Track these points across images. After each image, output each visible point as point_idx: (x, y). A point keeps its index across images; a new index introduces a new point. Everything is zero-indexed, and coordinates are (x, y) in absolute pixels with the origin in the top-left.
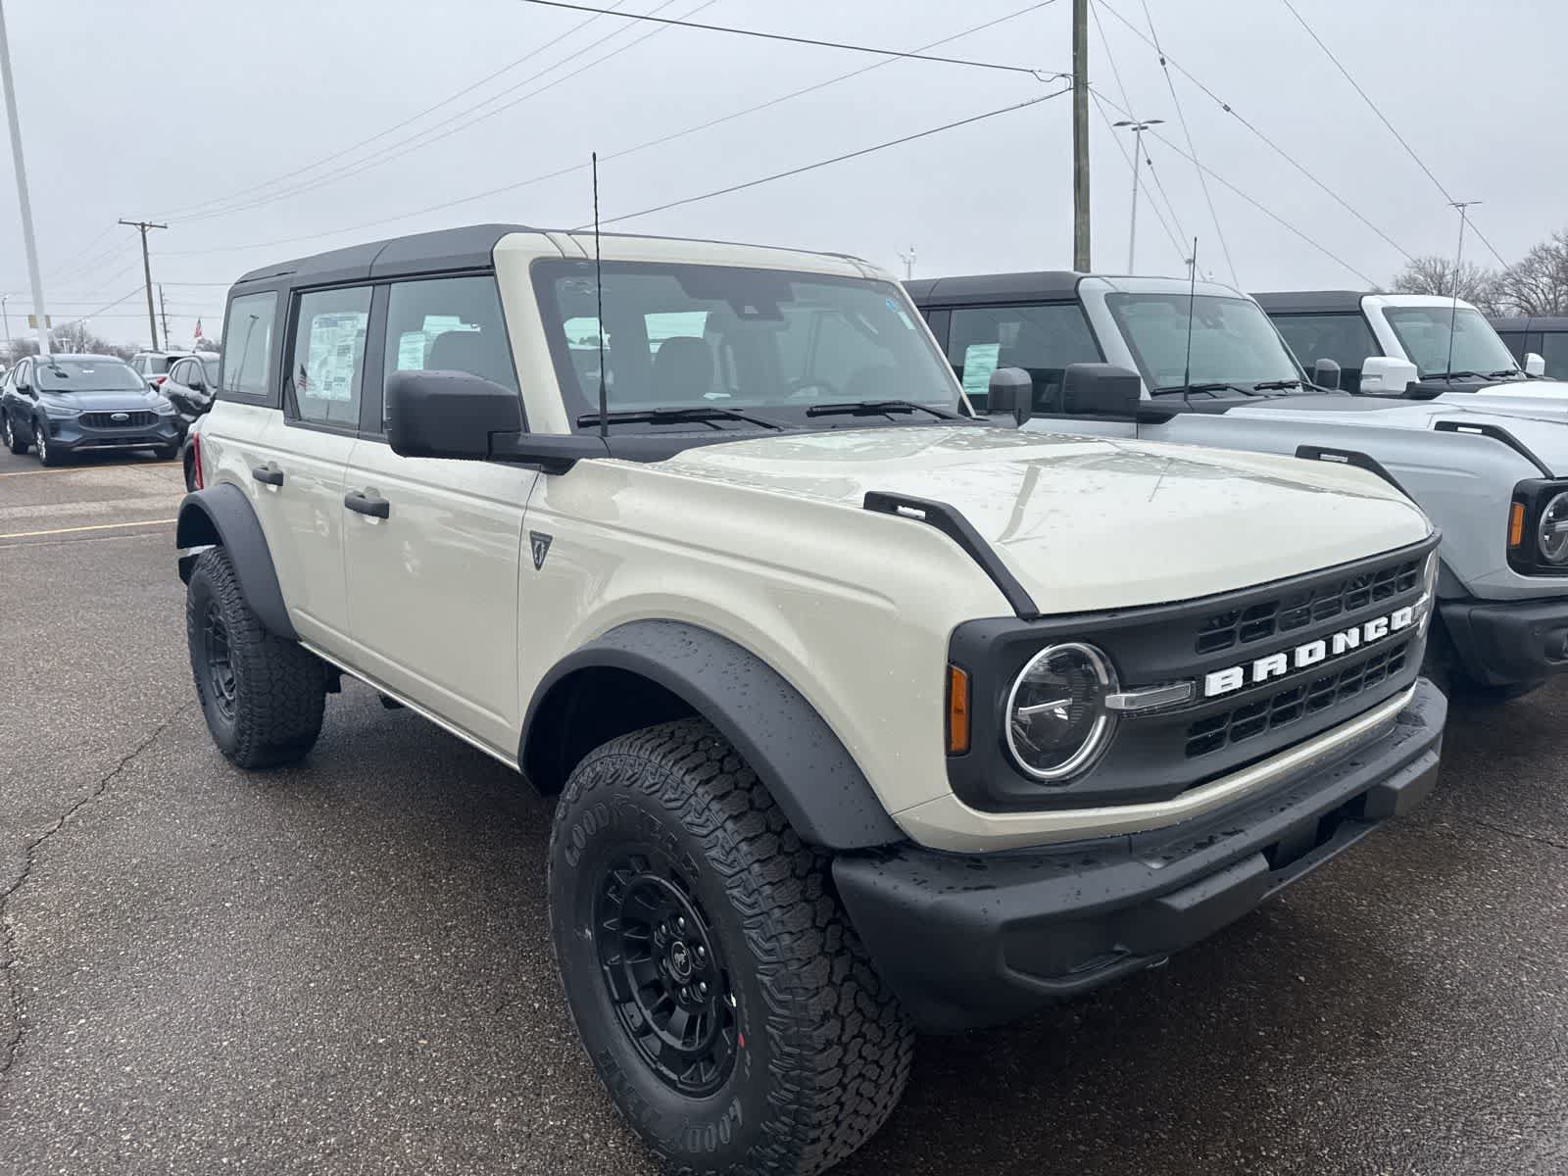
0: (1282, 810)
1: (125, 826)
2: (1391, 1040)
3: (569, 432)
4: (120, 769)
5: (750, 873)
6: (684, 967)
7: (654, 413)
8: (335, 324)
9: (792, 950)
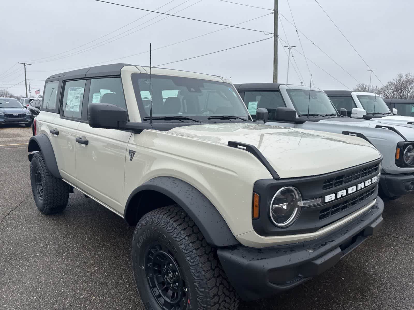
0: (344, 234)
1: (9, 231)
2: (369, 297)
3: (141, 122)
4: (9, 214)
5: (192, 253)
6: (171, 278)
7: (165, 117)
8: (75, 90)
9: (205, 276)
